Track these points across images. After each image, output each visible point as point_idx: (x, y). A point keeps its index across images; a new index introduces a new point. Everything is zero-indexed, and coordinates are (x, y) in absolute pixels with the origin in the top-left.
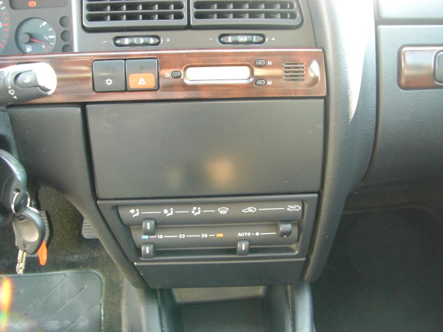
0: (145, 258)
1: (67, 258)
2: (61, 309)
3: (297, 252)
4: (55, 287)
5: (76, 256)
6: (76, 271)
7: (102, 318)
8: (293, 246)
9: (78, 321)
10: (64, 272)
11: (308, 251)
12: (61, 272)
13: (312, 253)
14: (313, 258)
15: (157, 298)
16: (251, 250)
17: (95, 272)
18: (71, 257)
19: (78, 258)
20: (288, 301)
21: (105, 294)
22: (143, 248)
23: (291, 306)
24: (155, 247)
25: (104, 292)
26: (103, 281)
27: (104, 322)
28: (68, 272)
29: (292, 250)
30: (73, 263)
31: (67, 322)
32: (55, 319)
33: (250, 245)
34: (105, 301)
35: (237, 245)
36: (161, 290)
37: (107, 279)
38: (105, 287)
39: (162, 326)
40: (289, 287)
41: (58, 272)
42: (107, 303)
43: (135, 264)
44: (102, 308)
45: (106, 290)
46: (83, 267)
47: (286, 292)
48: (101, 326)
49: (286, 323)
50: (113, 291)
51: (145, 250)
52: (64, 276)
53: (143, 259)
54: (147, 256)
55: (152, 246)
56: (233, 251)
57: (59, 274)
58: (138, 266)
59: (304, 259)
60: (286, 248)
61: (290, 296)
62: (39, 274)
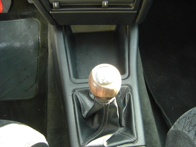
0: (55, 9)
1: (22, 13)
2: (20, 37)
3: (133, 8)
4: (17, 27)
5: (26, 12)
6: (26, 19)
7: (40, 41)
8: (131, 5)
9: (28, 42)
10: (21, 20)
11: (138, 8)
12: (20, 20)
13: (140, 9)
14: (141, 11)
15: (63, 30)
16: (109, 6)
17: (35, 19)
18: (23, 13)
19: (27, 13)
20: (127, 33)
21: (41, 30)
22: (53, 4)
23: (128, 35)
24: (60, 4)
25: (40, 29)
26: (39, 24)
27: (41, 43)
28: (23, 20)
29: (131, 7)
30: (25, 15)
31: (24, 43)
32: (18, 42)
33: (109, 3)
34: (41, 33)
35: (102, 3)
36: (65, 26)
37: (41, 23)
38: (41, 27)
39: (65, 43)
40: (128, 26)
41: (18, 20)
42: (42, 34)
43: (50, 12)
44: (40, 36)
45: (41, 28)
46: (30, 17)
47: (126, 29)
48: (39, 44)
49: (125, 43)
50: (44, 29)
51: (55, 5)
52: (21, 22)
53: (54, 10)
54: (56, 8)
55: (58, 3)
56: (100, 6)
57: (19, 21)
58: (52, 13)
59: (136, 12)
60: (127, 5)
61: (128, 30)
62: (9, 21)
